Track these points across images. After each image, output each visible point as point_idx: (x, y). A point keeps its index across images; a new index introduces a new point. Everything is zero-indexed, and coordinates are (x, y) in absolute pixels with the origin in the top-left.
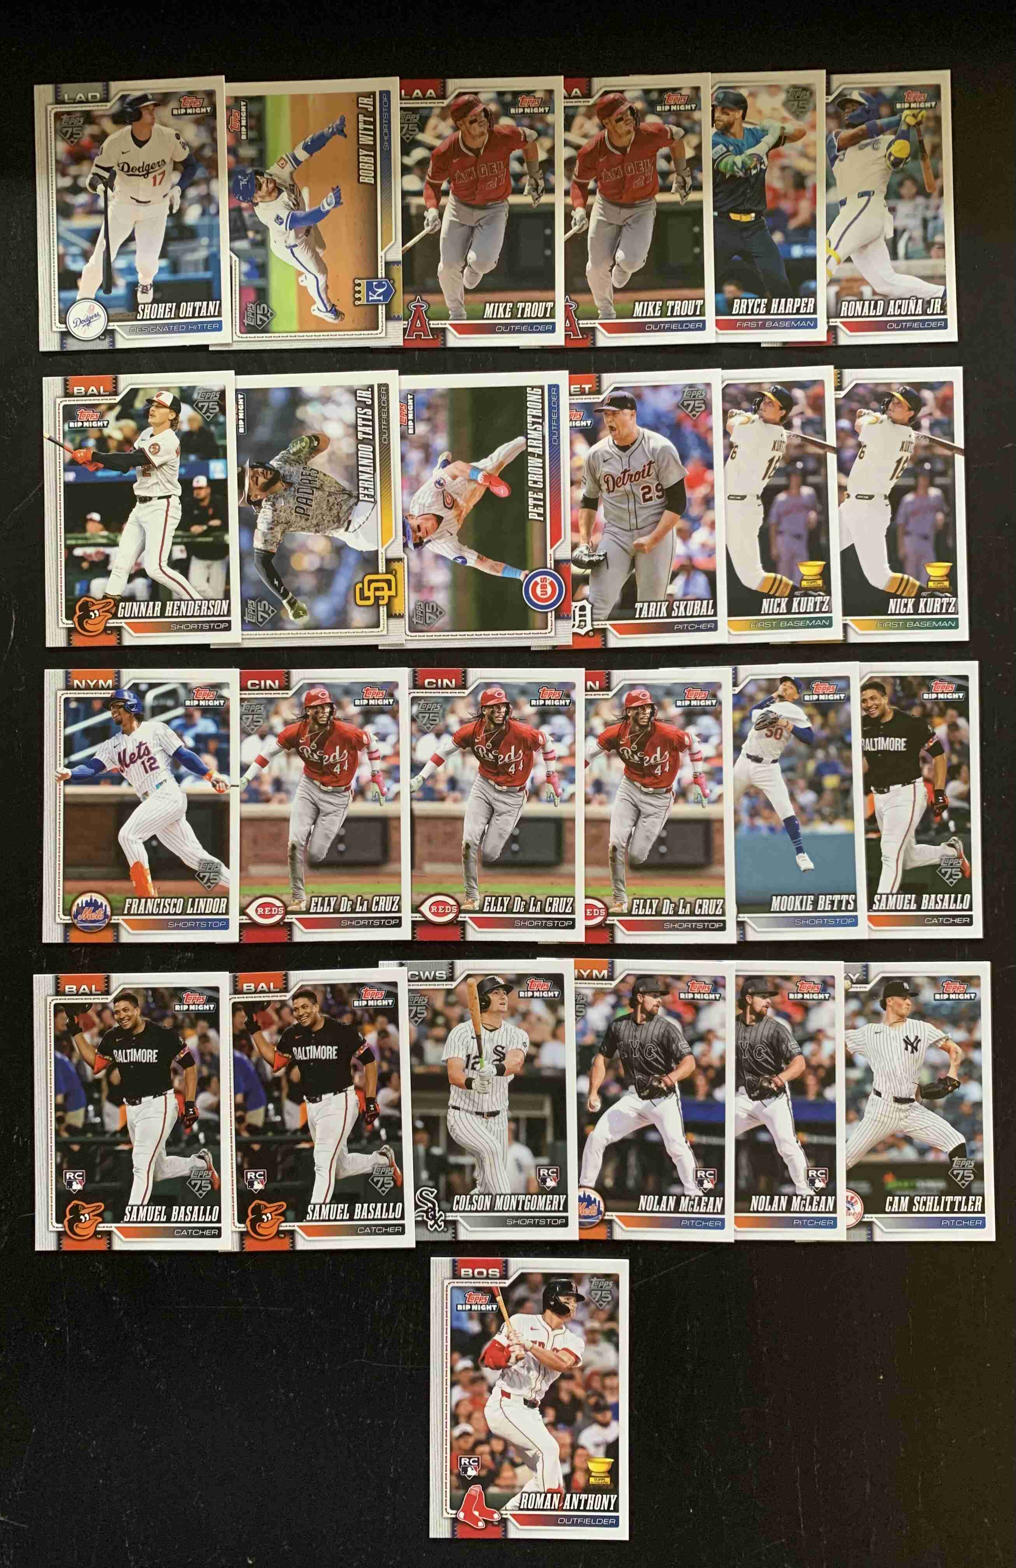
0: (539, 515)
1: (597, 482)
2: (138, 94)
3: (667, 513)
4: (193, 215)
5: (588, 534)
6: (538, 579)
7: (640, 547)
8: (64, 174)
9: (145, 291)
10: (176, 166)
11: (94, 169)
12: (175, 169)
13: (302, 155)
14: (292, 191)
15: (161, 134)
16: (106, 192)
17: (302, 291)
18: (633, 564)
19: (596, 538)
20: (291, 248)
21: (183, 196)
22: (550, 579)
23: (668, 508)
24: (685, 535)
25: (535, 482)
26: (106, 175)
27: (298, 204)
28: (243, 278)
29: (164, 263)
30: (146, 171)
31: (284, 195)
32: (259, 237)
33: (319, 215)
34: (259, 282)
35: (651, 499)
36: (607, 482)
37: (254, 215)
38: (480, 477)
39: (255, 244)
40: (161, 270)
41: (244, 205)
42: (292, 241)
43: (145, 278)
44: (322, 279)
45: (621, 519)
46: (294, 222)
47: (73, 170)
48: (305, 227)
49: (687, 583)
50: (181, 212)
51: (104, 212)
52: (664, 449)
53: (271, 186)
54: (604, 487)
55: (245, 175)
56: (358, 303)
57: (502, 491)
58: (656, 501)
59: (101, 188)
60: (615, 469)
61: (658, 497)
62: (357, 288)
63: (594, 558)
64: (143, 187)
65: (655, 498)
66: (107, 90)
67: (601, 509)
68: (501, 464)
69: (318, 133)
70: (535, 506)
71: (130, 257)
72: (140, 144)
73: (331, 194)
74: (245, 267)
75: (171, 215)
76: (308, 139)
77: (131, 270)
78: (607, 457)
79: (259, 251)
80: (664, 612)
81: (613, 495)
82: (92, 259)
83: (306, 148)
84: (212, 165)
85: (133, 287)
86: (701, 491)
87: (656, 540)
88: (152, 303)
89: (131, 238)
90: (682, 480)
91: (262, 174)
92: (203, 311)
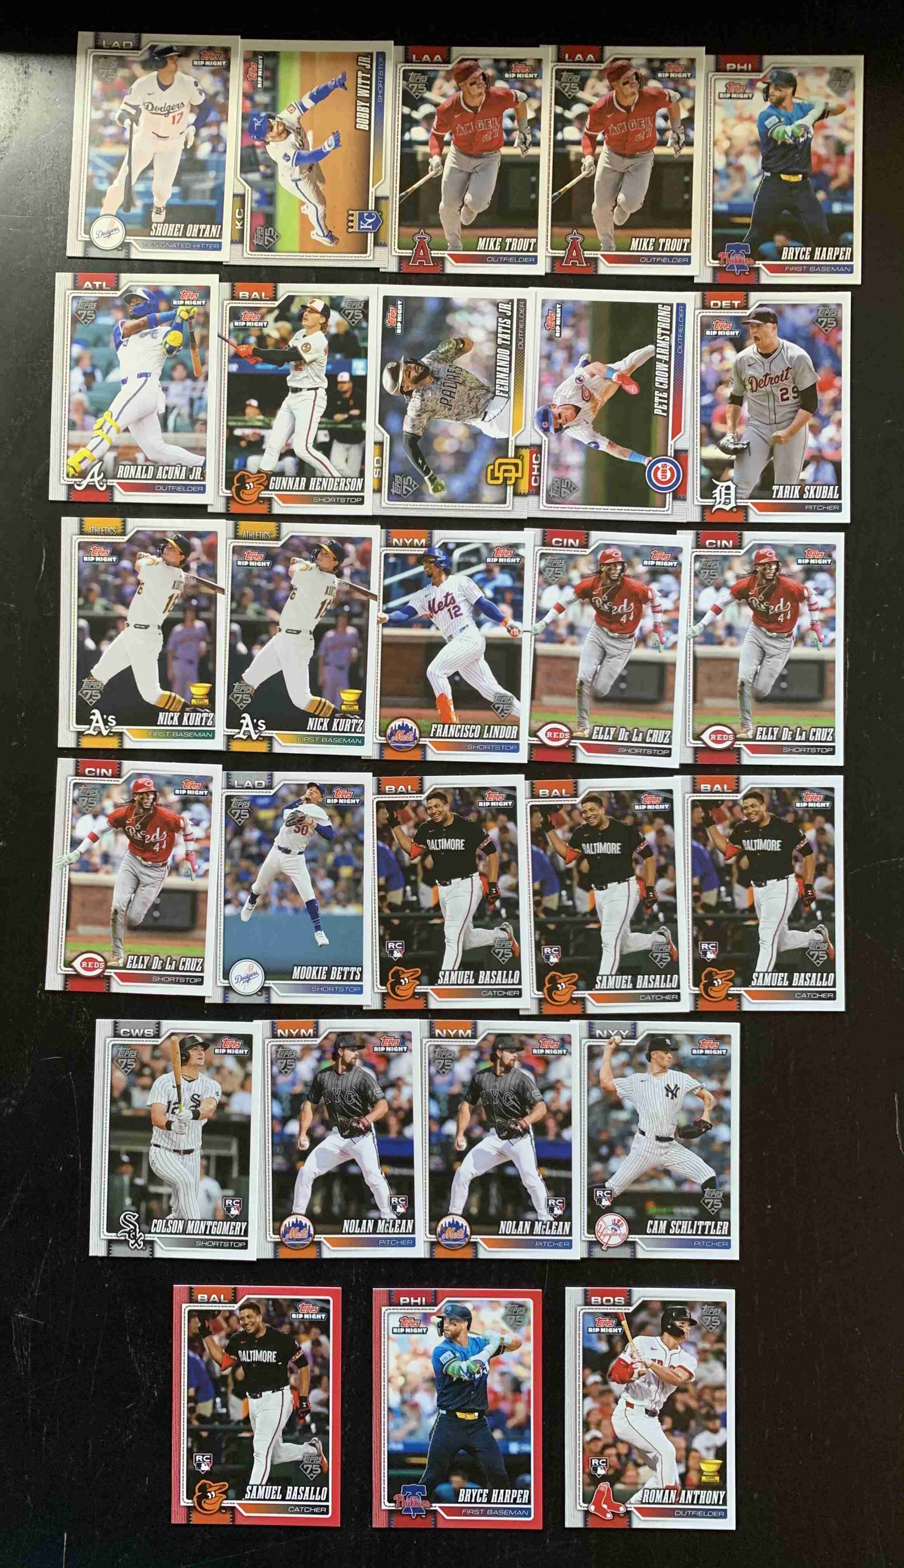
0: (663, 411)
1: (742, 383)
2: (165, 45)
3: (801, 411)
4: (204, 151)
5: (734, 426)
6: (660, 465)
7: (778, 439)
8: (97, 109)
9: (159, 212)
10: (193, 108)
11: (123, 106)
12: (191, 111)
13: (308, 103)
14: (299, 134)
15: (182, 81)
16: (131, 126)
17: (304, 218)
18: (772, 453)
19: (740, 430)
20: (296, 181)
21: (197, 135)
22: (670, 465)
23: (803, 407)
24: (816, 431)
25: (661, 384)
26: (133, 112)
27: (303, 145)
28: (254, 205)
29: (176, 190)
30: (167, 111)
31: (292, 137)
32: (269, 171)
33: (320, 155)
34: (268, 209)
35: (788, 399)
36: (751, 383)
37: (265, 152)
38: (614, 377)
39: (265, 177)
40: (173, 195)
41: (257, 143)
42: (297, 175)
43: (160, 202)
44: (321, 208)
45: (762, 414)
46: (299, 159)
47: (106, 106)
48: (308, 165)
49: (817, 470)
50: (194, 148)
51: (129, 143)
52: (800, 358)
53: (281, 128)
54: (749, 387)
55: (259, 117)
56: (350, 230)
57: (633, 389)
58: (792, 401)
59: (128, 122)
60: (758, 372)
61: (795, 398)
62: (351, 218)
63: (739, 446)
64: (164, 124)
65: (791, 398)
66: (139, 40)
67: (746, 405)
68: (633, 366)
69: (322, 85)
70: (660, 403)
71: (148, 183)
72: (164, 87)
73: (332, 137)
74: (257, 196)
75: (185, 150)
76: (314, 90)
77: (148, 194)
78: (752, 362)
79: (268, 183)
80: (797, 495)
81: (755, 394)
82: (116, 182)
83: (312, 97)
84: (224, 110)
85: (148, 208)
86: (831, 394)
87: (792, 433)
88: (164, 223)
89: (151, 167)
90: (815, 385)
91: (274, 118)
92: (207, 233)
